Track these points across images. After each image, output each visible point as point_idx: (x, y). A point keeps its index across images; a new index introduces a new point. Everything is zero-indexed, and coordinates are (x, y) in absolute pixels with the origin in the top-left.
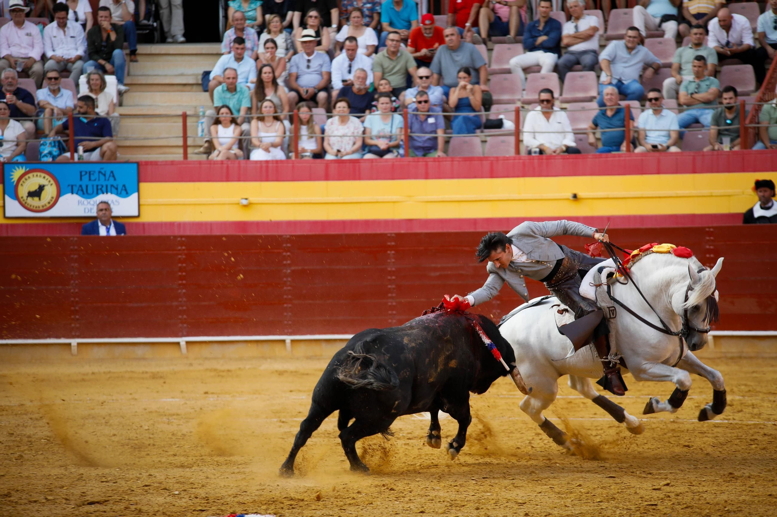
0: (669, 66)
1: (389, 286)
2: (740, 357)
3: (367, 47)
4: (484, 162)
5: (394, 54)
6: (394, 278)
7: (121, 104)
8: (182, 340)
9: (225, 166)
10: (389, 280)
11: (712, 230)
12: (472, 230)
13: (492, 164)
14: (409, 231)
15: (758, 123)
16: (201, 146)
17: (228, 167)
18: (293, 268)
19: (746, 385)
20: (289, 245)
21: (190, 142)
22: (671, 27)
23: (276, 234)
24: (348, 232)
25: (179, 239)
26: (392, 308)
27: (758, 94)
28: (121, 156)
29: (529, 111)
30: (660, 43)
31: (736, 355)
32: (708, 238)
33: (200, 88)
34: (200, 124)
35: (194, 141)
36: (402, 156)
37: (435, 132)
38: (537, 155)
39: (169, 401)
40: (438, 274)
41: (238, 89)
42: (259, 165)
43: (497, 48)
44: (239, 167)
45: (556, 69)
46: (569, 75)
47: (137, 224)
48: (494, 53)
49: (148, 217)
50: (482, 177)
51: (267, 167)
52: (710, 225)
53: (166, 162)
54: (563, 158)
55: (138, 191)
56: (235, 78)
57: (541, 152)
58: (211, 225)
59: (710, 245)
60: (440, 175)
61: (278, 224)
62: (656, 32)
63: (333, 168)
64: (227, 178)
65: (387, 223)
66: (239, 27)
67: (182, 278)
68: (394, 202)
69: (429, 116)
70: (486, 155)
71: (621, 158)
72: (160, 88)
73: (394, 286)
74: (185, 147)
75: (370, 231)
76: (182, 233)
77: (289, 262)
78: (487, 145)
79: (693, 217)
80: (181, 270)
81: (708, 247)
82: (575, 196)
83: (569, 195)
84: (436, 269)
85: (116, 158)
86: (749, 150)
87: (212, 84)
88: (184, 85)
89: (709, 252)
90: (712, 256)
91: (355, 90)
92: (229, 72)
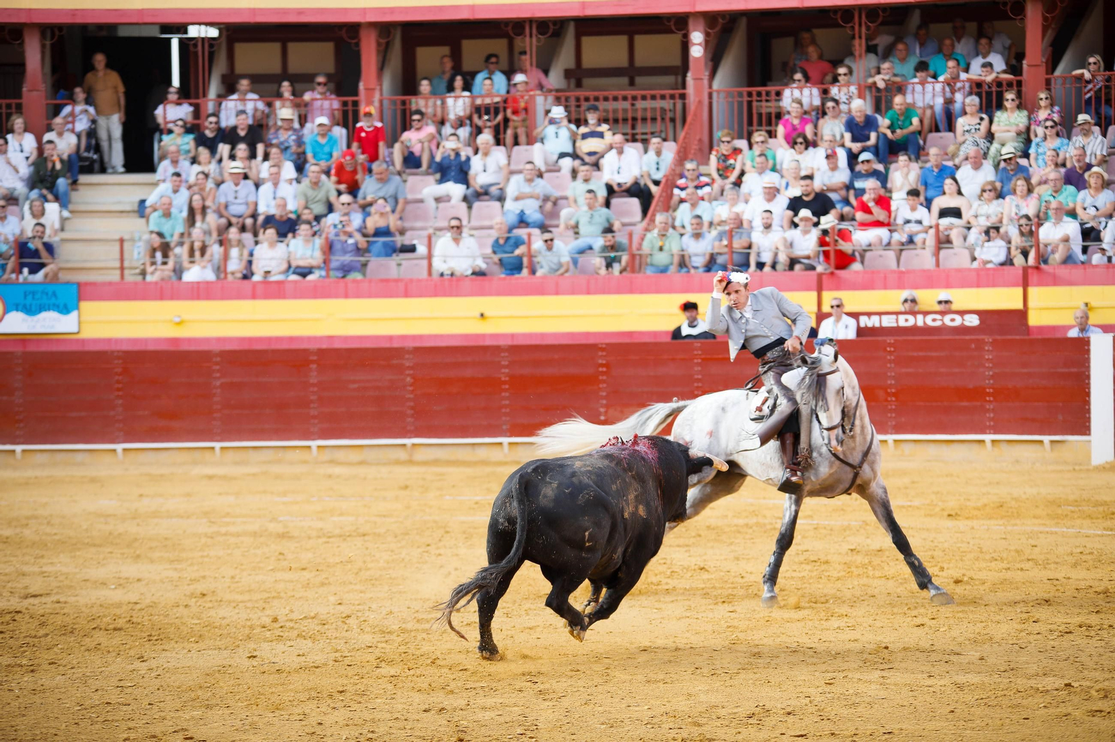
0: (566, 198)
1: (312, 397)
4: (399, 283)
5: (316, 184)
6: (316, 389)
7: (62, 229)
8: (119, 447)
10: (312, 391)
11: (604, 346)
13: (406, 285)
14: (330, 347)
16: (136, 268)
18: (223, 380)
20: (218, 359)
21: (126, 264)
22: (567, 163)
23: (206, 348)
24: (273, 347)
25: (115, 354)
26: (314, 417)
27: (644, 224)
29: (440, 237)
30: (557, 177)
32: (600, 353)
33: (136, 215)
34: (136, 248)
35: (130, 263)
36: (324, 277)
38: (449, 277)
39: (106, 503)
40: (356, 386)
41: (173, 215)
43: (411, 179)
45: (465, 199)
46: (477, 205)
47: (77, 341)
49: (90, 333)
50: (397, 296)
51: (198, 288)
52: (603, 342)
53: (104, 282)
54: (472, 280)
55: (78, 308)
56: (170, 204)
57: (452, 275)
58: (145, 341)
59: (602, 360)
60: (358, 295)
61: (208, 340)
62: (553, 168)
63: (259, 288)
64: (161, 298)
65: (310, 339)
66: (175, 159)
67: (118, 390)
68: (316, 320)
70: (401, 277)
72: (99, 214)
73: (315, 397)
74: (122, 268)
75: (294, 346)
76: (118, 348)
77: (218, 375)
78: (402, 268)
79: (587, 334)
80: (118, 382)
81: (600, 361)
82: (482, 315)
83: (478, 314)
84: (354, 382)
85: (58, 279)
86: (637, 274)
87: (148, 210)
88: (122, 212)
89: (602, 365)
90: (604, 369)
91: (277, 217)
92: (165, 200)
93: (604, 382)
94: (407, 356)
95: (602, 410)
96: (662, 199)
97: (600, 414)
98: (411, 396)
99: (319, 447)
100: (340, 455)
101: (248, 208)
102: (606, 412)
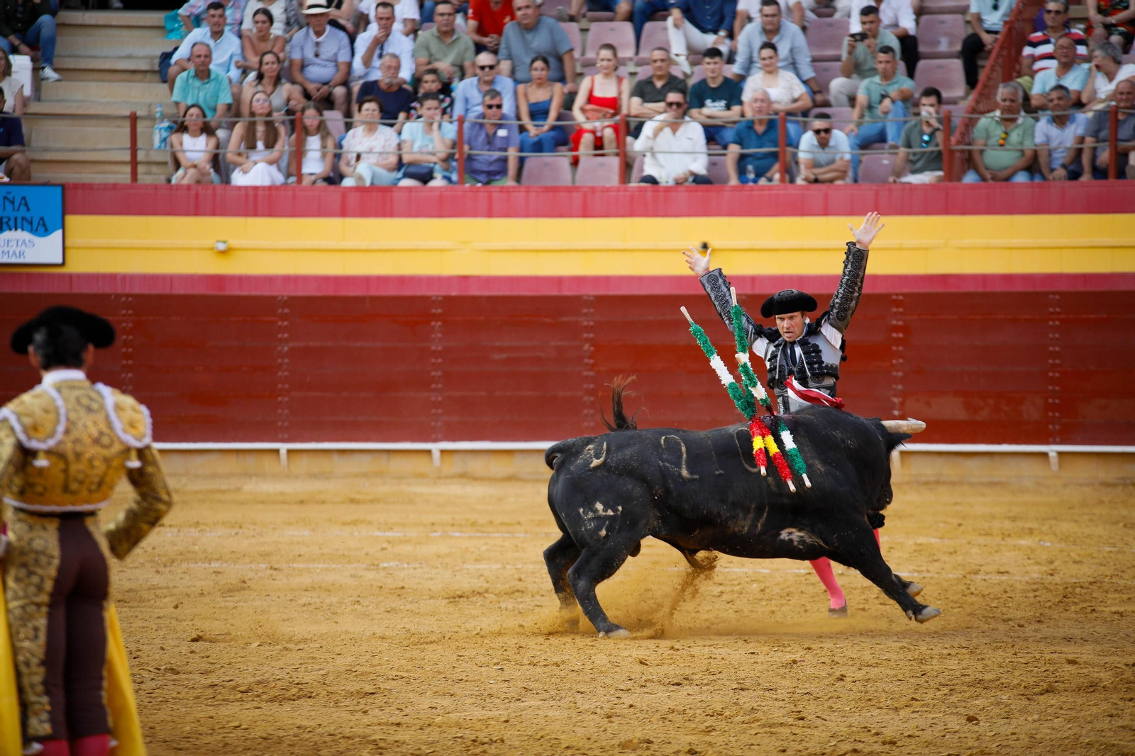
1: (433, 373)
2: (938, 483)
3: (405, 21)
4: (575, 195)
5: (447, 33)
6: (440, 360)
7: (37, 98)
9: (193, 192)
10: (433, 364)
11: (901, 297)
12: (554, 293)
13: (585, 197)
14: (464, 294)
15: (969, 144)
17: (197, 195)
18: (292, 344)
19: (945, 522)
20: (286, 310)
21: (141, 156)
23: (267, 293)
24: (373, 292)
25: (123, 299)
26: (436, 405)
27: (969, 102)
28: (38, 174)
30: (830, 25)
31: (932, 479)
32: (894, 310)
33: (157, 77)
34: (157, 131)
35: (147, 155)
36: (455, 183)
37: (505, 150)
40: (504, 356)
41: (213, 76)
42: (243, 192)
43: (595, 27)
44: (214, 194)
47: (62, 276)
48: (590, 35)
49: (80, 264)
50: (570, 215)
51: (256, 196)
52: (899, 291)
53: (106, 185)
54: (689, 190)
56: (209, 57)
58: (170, 279)
59: (897, 320)
60: (508, 213)
61: (270, 280)
63: (353, 200)
64: (197, 213)
65: (431, 280)
67: (127, 356)
68: (442, 250)
69: (500, 126)
70: (578, 185)
71: (774, 192)
72: (96, 75)
73: (439, 373)
74: (134, 163)
75: (407, 292)
76: (127, 290)
77: (286, 335)
79: (874, 279)
80: (126, 344)
81: (894, 322)
82: (705, 246)
83: (698, 244)
84: (501, 350)
85: (29, 178)
86: (955, 183)
87: (172, 70)
88: (134, 72)
89: (896, 329)
90: (901, 335)
91: (383, 86)
92: (200, 50)
93: (900, 355)
94: (585, 311)
95: (896, 400)
96: (1000, 60)
97: (893, 407)
98: (591, 373)
99: (443, 452)
100: (477, 466)
101: (338, 70)
102: (902, 404)
